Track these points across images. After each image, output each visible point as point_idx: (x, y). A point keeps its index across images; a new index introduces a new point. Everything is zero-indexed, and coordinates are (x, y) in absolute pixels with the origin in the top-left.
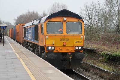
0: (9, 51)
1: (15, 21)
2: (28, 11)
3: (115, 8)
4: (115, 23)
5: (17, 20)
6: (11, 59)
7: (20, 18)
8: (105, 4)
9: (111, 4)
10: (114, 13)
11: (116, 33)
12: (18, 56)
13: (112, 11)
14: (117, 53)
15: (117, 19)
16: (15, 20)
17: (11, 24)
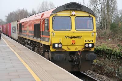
0: (4, 45)
1: (6, 18)
2: (18, 9)
3: (98, 7)
4: (98, 20)
5: (8, 17)
6: (6, 52)
7: (10, 15)
8: (90, 3)
9: (95, 3)
10: (98, 11)
11: (100, 29)
12: (12, 50)
13: (96, 9)
14: (101, 47)
15: (100, 16)
16: (6, 16)
17: (2, 20)
